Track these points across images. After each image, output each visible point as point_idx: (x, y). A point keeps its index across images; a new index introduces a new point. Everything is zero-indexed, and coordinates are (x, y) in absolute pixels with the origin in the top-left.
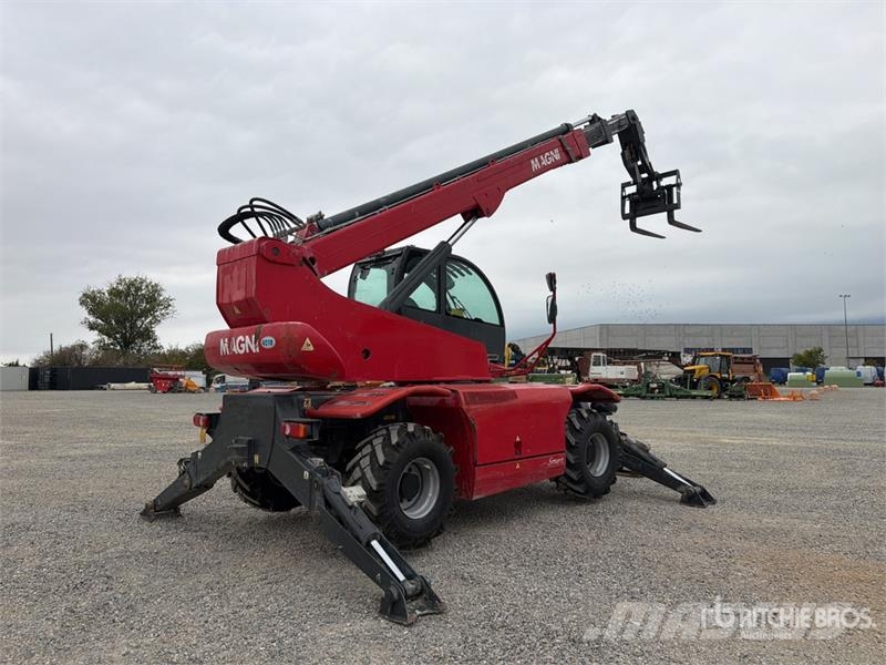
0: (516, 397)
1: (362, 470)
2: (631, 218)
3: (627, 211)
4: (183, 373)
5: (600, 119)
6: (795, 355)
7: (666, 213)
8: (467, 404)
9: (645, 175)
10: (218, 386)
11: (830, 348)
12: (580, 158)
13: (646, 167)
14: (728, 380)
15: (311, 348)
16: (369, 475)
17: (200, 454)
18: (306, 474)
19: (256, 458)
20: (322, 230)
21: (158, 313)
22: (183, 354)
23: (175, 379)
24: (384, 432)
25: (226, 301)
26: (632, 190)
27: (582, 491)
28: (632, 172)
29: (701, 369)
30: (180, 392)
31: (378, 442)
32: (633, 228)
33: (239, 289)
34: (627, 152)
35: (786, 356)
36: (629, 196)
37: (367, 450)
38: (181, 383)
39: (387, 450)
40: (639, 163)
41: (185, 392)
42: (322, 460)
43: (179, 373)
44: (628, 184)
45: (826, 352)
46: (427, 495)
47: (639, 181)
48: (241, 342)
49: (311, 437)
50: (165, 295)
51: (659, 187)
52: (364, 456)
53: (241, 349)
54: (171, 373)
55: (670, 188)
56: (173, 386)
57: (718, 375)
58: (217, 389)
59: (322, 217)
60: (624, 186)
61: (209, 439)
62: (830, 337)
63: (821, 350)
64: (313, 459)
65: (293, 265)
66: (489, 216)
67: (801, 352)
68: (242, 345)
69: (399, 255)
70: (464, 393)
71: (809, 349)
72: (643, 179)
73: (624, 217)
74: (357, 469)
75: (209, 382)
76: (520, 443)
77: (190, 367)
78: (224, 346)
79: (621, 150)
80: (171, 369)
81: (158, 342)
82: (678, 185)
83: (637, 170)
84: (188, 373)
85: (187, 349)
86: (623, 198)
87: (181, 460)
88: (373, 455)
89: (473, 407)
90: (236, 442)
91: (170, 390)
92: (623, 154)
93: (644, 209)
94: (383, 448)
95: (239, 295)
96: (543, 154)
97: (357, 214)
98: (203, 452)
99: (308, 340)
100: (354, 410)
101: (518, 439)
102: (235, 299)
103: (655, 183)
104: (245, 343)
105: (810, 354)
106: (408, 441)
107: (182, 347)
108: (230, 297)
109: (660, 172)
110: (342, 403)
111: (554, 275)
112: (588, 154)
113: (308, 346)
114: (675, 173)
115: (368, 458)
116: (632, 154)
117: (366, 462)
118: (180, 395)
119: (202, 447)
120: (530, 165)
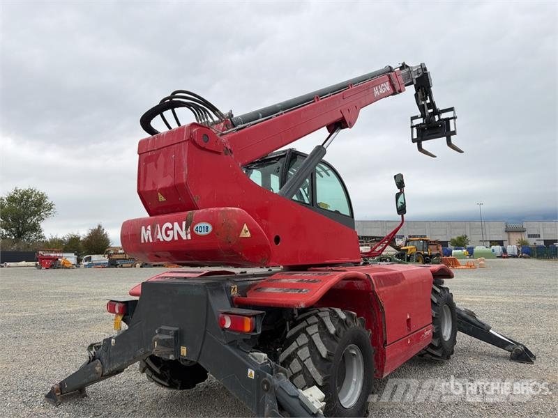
0: (404, 278)
1: (301, 362)
2: (418, 141)
3: (415, 136)
4: (61, 255)
5: (407, 66)
6: (452, 239)
7: (445, 138)
8: (377, 287)
9: (431, 111)
10: (86, 263)
11: (470, 234)
12: (400, 92)
13: (432, 105)
14: (427, 255)
15: (248, 235)
16: (312, 368)
17: (113, 341)
18: (251, 373)
19: (184, 350)
20: (234, 126)
21: (42, 213)
22: (61, 242)
23: (56, 259)
24: (316, 320)
25: (149, 188)
26: (420, 121)
27: (440, 355)
28: (422, 108)
29: (411, 249)
30: (58, 268)
31: (313, 330)
32: (420, 148)
33: (165, 175)
34: (420, 94)
35: (446, 240)
36: (417, 126)
37: (302, 339)
38: (60, 262)
39: (325, 339)
40: (428, 101)
41: (63, 268)
42: (265, 355)
43: (58, 255)
44: (416, 117)
45: (468, 238)
46: (351, 379)
47: (427, 114)
48: (167, 229)
49: (255, 331)
50: (48, 201)
51: (440, 120)
52: (300, 347)
53: (168, 236)
54: (53, 255)
55: (447, 120)
56: (54, 264)
57: (422, 252)
58: (85, 266)
59: (232, 116)
60: (413, 118)
61: (124, 326)
62: (470, 228)
63: (466, 236)
64: (256, 354)
65: (220, 153)
66: (350, 128)
67: (455, 238)
68: (169, 232)
69: (284, 156)
70: (374, 277)
71: (461, 236)
72: (430, 113)
73: (414, 141)
74: (295, 361)
75: (79, 261)
76: (409, 319)
77: (66, 250)
78: (146, 234)
79: (415, 92)
80: (52, 252)
81: (42, 233)
82: (454, 118)
83: (426, 106)
84: (65, 255)
85: (63, 238)
86: (412, 127)
87: (92, 345)
88: (311, 344)
89: (381, 289)
90: (160, 333)
91: (52, 267)
92: (416, 95)
93: (428, 135)
94: (322, 338)
95: (165, 182)
96: (380, 84)
97: (260, 115)
98: (116, 339)
99: (245, 227)
100: (297, 300)
101: (408, 317)
102: (159, 186)
103: (437, 117)
104: (174, 230)
105: (460, 239)
106: (342, 329)
107: (60, 237)
108: (154, 184)
109: (441, 109)
110: (270, 290)
111: (401, 176)
112: (404, 90)
113: (246, 233)
114: (452, 109)
115: (306, 349)
116: (423, 94)
117: (304, 353)
118: (59, 270)
119: (115, 333)
120: (374, 92)
